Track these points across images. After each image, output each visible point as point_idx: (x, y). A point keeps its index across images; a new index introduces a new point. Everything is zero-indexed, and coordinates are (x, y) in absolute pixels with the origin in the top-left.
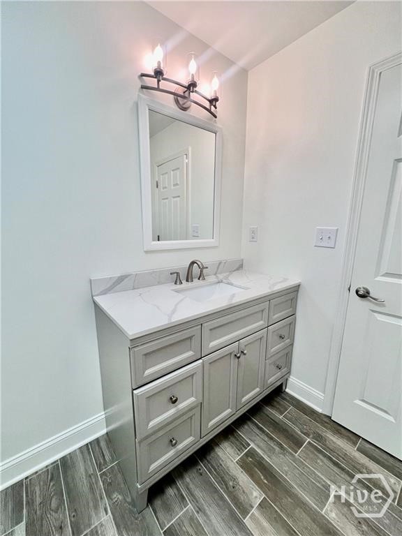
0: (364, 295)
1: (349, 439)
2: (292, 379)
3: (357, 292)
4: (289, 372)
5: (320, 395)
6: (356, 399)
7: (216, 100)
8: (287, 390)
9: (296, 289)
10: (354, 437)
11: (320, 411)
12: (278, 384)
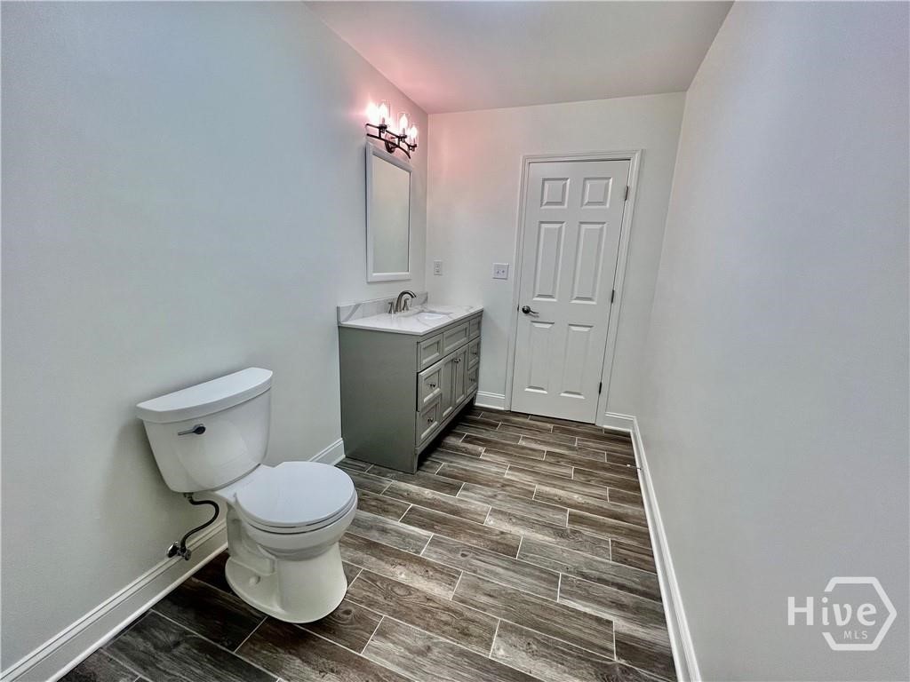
0: (527, 311)
1: (524, 417)
2: (481, 393)
3: (523, 310)
4: (477, 388)
5: (501, 396)
6: (524, 388)
7: (415, 146)
8: (476, 404)
9: (480, 314)
10: (526, 415)
11: (502, 409)
12: (466, 402)
